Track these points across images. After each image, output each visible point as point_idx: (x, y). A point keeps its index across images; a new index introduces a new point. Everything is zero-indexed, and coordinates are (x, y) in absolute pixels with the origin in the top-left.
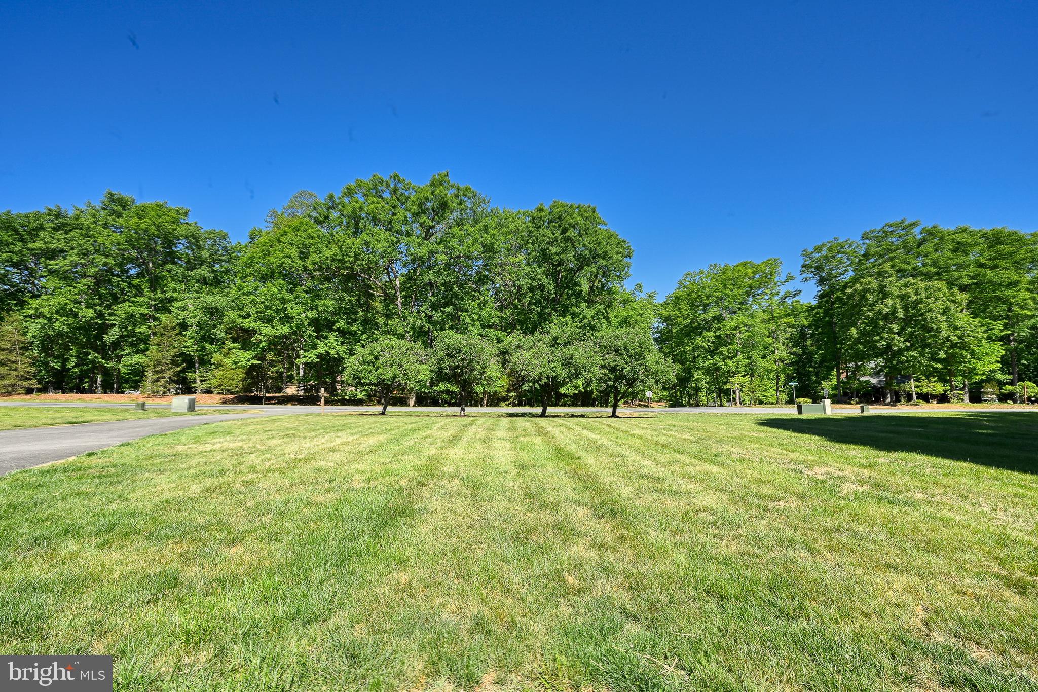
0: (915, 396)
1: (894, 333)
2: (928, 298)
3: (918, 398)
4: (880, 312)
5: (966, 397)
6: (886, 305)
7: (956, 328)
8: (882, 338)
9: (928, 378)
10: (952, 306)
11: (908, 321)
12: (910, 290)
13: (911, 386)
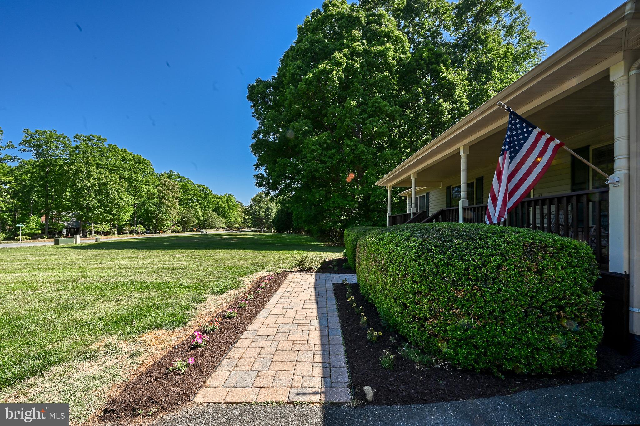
0: (93, 232)
1: (93, 198)
2: (110, 181)
3: (95, 233)
4: (86, 185)
5: (116, 232)
6: (90, 182)
7: (122, 199)
8: (85, 200)
9: (102, 222)
10: (121, 188)
11: (98, 193)
12: (103, 176)
13: (93, 227)
